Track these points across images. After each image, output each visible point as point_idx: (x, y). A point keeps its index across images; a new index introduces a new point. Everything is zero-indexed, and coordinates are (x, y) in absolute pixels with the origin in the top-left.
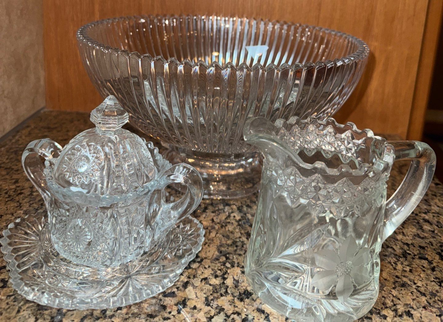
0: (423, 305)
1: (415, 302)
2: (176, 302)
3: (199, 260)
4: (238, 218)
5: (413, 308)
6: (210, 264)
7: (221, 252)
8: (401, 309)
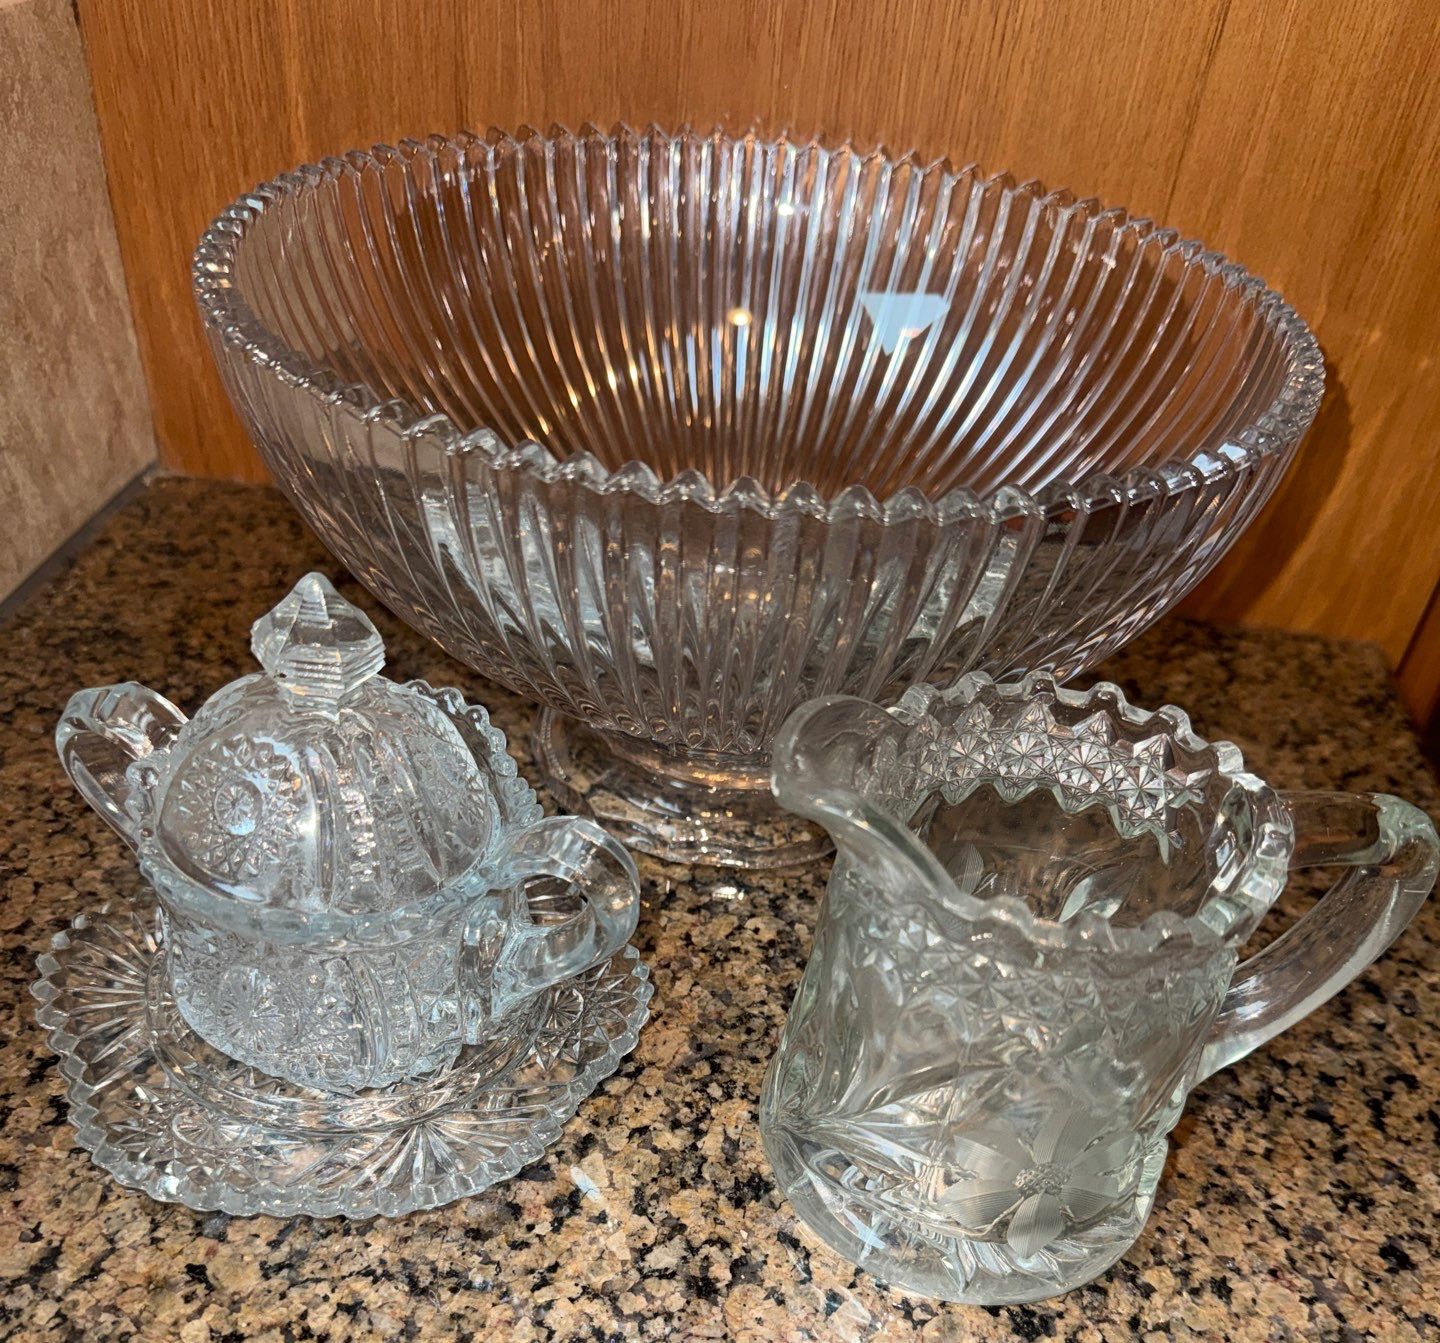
0: (1272, 1264)
1: (1250, 1253)
2: (551, 1197)
3: (631, 1067)
4: (767, 935)
5: (1238, 1271)
6: (662, 1084)
7: (699, 1048)
8: (1203, 1270)
